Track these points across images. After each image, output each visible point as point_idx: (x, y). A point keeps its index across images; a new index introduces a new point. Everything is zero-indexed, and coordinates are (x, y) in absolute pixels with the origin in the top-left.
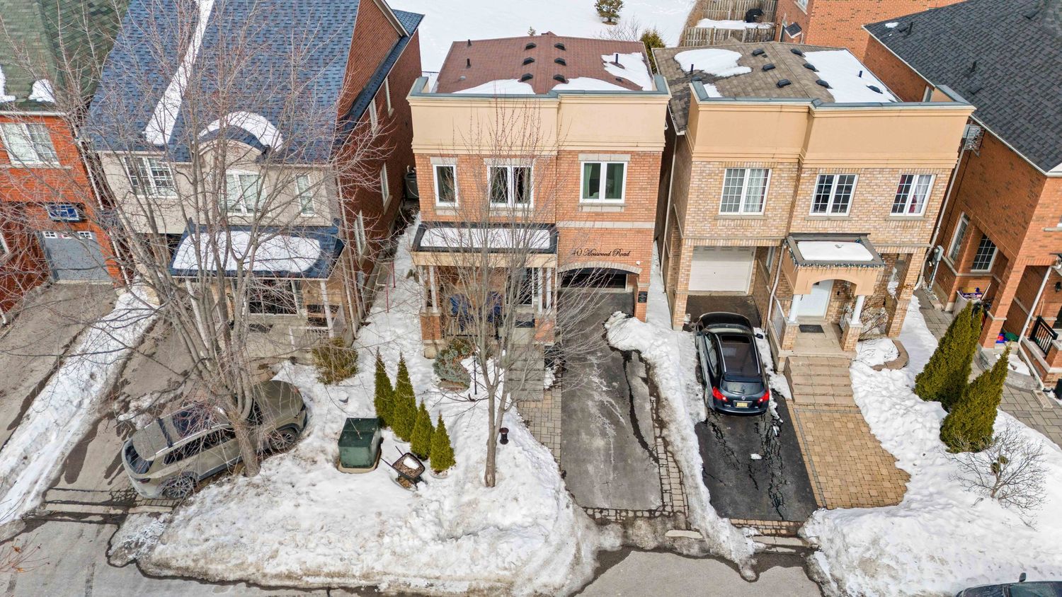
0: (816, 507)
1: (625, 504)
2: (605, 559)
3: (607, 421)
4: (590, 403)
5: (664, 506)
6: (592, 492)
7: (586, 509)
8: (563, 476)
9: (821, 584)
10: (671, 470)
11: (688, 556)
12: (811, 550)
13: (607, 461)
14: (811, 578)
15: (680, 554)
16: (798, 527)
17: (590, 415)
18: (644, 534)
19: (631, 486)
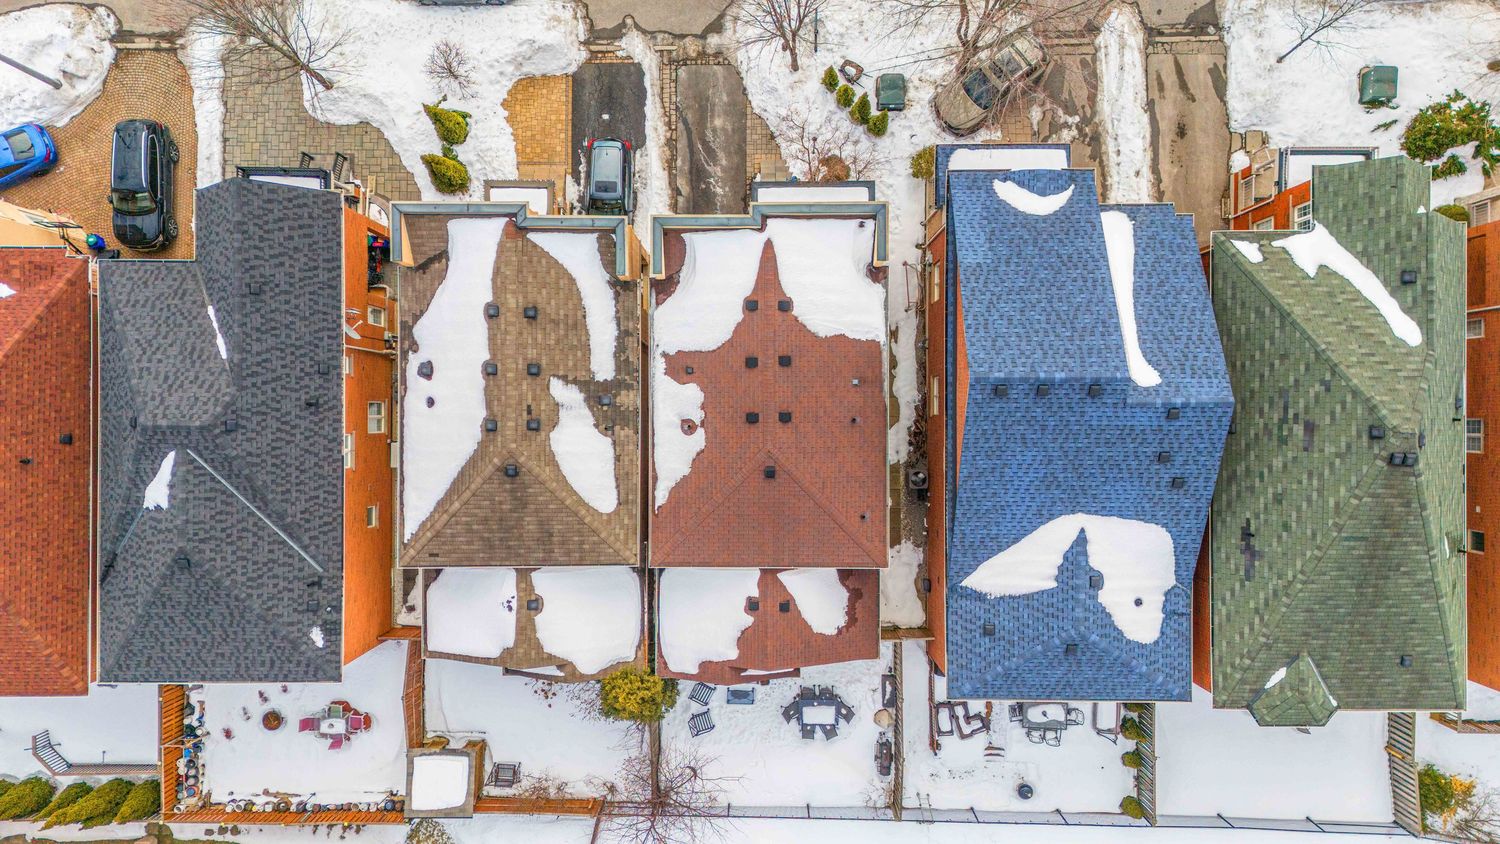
0: (574, 76)
1: (703, 69)
2: (716, 27)
3: (711, 144)
4: (724, 162)
5: (676, 69)
6: (725, 78)
7: (729, 64)
8: (745, 89)
9: (586, 17)
10: (667, 100)
11: (665, 32)
12: (586, 43)
13: (713, 106)
14: (591, 20)
15: (670, 34)
16: (590, 59)
17: (724, 150)
18: (692, 47)
19: (697, 84)
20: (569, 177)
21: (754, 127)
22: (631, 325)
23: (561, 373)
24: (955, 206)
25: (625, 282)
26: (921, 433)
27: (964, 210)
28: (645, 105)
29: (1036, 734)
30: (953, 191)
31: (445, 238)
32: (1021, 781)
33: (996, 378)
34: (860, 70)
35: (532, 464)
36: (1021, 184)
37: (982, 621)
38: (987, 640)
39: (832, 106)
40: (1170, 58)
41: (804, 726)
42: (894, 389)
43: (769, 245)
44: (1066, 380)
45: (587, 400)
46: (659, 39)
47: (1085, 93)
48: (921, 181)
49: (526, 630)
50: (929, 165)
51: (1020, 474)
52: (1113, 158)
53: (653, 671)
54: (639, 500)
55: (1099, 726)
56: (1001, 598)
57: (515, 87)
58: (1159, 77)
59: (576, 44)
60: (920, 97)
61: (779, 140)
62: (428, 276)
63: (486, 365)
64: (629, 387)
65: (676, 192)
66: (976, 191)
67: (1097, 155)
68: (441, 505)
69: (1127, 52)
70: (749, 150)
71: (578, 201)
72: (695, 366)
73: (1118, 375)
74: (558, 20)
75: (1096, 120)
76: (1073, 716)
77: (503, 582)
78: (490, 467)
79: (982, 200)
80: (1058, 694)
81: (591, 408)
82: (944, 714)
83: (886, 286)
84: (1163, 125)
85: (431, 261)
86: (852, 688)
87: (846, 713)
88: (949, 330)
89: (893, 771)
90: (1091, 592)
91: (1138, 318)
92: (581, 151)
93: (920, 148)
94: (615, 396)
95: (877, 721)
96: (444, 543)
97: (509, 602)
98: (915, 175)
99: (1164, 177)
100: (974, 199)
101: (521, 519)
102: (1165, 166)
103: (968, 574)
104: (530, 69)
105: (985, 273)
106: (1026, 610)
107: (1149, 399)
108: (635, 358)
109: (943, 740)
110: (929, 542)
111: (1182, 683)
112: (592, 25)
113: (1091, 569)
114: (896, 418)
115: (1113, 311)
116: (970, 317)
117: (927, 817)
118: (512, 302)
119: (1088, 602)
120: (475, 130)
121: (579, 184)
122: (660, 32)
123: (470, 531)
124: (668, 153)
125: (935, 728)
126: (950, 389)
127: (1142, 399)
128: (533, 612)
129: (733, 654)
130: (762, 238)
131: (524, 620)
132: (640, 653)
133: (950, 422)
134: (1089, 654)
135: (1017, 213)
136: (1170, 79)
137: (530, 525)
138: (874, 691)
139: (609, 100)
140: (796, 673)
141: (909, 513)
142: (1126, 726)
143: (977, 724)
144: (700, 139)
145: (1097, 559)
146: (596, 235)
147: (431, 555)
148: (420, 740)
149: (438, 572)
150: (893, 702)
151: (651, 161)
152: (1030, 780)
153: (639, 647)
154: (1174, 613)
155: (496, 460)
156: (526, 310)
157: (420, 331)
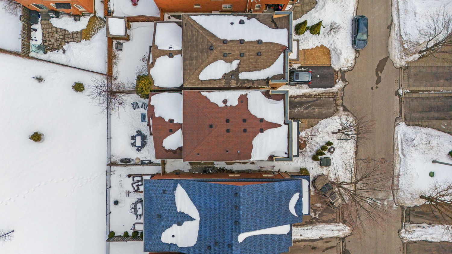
0: (331, 67)
1: (333, 105)
2: (345, 109)
3: (310, 108)
4: (304, 112)
5: (332, 97)
6: (330, 112)
7: (334, 113)
8: (326, 118)
9: (348, 70)
10: (323, 95)
11: (344, 94)
12: (340, 70)
13: (322, 109)
14: (347, 72)
15: (343, 95)
16: (336, 71)
17: (308, 112)
18: (339, 102)
19: (328, 104)
20: (300, 65)
21: (315, 121)
22: (256, 84)
23: (241, 63)
24: (291, 181)
25: (269, 83)
26: (223, 171)
27: (290, 184)
28: (322, 88)
29: (133, 206)
30: (296, 180)
31: (282, 28)
32: (119, 202)
33: (240, 193)
34: (332, 152)
35: (213, 54)
36: (298, 201)
37: (167, 190)
38: (162, 191)
39: (321, 144)
40: (336, 245)
41: (135, 137)
42: (237, 163)
43: (280, 126)
44: (240, 214)
45: (233, 71)
46: (341, 92)
47: (325, 219)
48: (299, 171)
49: (164, 53)
50: (304, 173)
51: (211, 201)
52: (306, 228)
53: (151, 91)
54: (202, 87)
55: (136, 225)
56: (174, 196)
57: (327, 49)
58: (330, 241)
59: (340, 67)
60: (324, 171)
61: (311, 129)
62: (270, 23)
63: (243, 40)
64: (237, 84)
65: (296, 97)
66: (296, 187)
67: (306, 224)
68: (201, 27)
69: (337, 232)
70: (308, 120)
71: (293, 68)
72: (243, 103)
73: (241, 230)
74: (348, 62)
75: (317, 223)
76: (139, 217)
77: (177, 46)
78: (213, 42)
79: (294, 189)
80: (146, 213)
81: (230, 72)
82: (139, 178)
83: (267, 161)
84: (315, 243)
85: (275, 23)
86: (147, 151)
87: (139, 149)
88: (254, 180)
89: (122, 163)
90: (176, 222)
91: (258, 236)
92: (308, 69)
93: (309, 170)
94: (234, 79)
95: (137, 158)
96: (189, 28)
97: (172, 47)
98: (301, 169)
99: (300, 243)
100: (293, 187)
101: (197, 51)
102: (303, 243)
103: (181, 185)
104: (333, 53)
105: (271, 190)
106: (171, 203)
107: (234, 239)
108: (246, 85)
109: (131, 178)
110: (190, 174)
111: (149, 249)
112: (346, 72)
113: (183, 222)
114: (228, 164)
115: (260, 228)
116: (258, 186)
117: (108, 174)
118: (263, 48)
119: (174, 221)
120: (314, 36)
121: (298, 68)
122: (344, 93)
123: (193, 36)
124: (307, 95)
125: (135, 176)
126: (237, 180)
127: (234, 237)
128: (169, 55)
129: (157, 115)
130: (282, 123)
131: (166, 52)
132: (156, 87)
133: (227, 180)
134: (158, 221)
135: (290, 199)
136: (329, 245)
137: (195, 54)
138: (146, 158)
139: (323, 77)
140: (151, 134)
141: (199, 168)
142: (136, 233)
143: (136, 188)
144: (312, 105)
145: (186, 224)
146: (283, 73)
147: (186, 24)
148: (129, 21)
149: (181, 26)
150: (143, 163)
151: (305, 90)
152: (120, 204)
153: (158, 87)
154: (170, 247)
155: (215, 43)
156: (260, 52)
157: (254, 20)
